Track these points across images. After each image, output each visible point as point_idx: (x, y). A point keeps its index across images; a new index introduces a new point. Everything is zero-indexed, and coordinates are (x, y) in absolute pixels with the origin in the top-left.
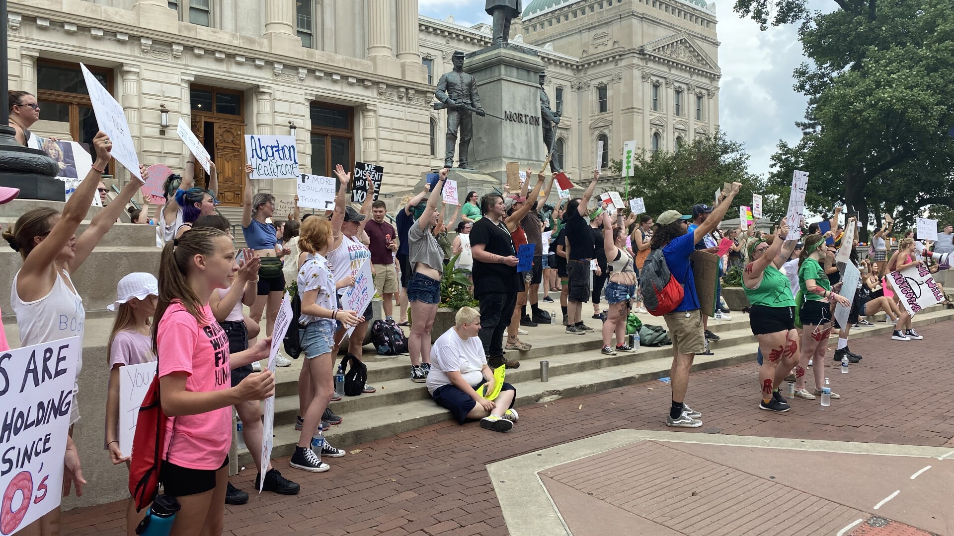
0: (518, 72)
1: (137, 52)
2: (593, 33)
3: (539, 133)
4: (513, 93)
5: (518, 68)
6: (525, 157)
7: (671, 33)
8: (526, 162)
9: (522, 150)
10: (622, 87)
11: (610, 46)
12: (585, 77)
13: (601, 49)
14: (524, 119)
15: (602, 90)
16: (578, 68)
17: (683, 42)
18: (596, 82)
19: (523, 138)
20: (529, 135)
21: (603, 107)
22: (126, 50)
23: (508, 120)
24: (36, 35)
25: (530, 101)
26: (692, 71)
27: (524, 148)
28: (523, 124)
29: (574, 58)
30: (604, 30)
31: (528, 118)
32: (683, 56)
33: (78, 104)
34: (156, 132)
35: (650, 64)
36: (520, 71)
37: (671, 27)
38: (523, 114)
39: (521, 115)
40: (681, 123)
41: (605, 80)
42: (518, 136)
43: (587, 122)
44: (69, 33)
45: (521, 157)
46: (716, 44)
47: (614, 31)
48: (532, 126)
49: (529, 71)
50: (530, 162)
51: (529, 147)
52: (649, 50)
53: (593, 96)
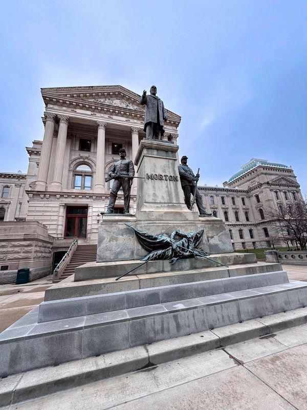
0: (157, 152)
1: (92, 200)
2: (250, 182)
3: (178, 185)
4: (154, 164)
5: (157, 150)
6: (166, 202)
7: (277, 176)
8: (166, 205)
9: (163, 197)
10: (264, 194)
11: (257, 184)
12: (250, 194)
13: (254, 185)
14: (164, 178)
15: (257, 197)
16: (247, 192)
17: (283, 178)
18: (255, 195)
19: (165, 189)
20: (169, 187)
21: (258, 201)
22: (89, 200)
23: (150, 179)
24: (64, 199)
25: (169, 167)
26: (288, 186)
27: (165, 196)
28: (163, 182)
29: (246, 189)
30: (254, 180)
31: (168, 177)
32: (284, 182)
33: (78, 217)
34: (96, 222)
35: (272, 186)
36: (160, 152)
37: (277, 175)
38: (163, 174)
39: (161, 175)
40: (288, 202)
41: (257, 193)
42: (159, 188)
43: (254, 206)
44: (73, 198)
45: (163, 202)
46: (295, 177)
47: (257, 179)
48: (171, 182)
49: (167, 151)
50: (170, 204)
51: (169, 195)
52: (270, 182)
53: (254, 199)
